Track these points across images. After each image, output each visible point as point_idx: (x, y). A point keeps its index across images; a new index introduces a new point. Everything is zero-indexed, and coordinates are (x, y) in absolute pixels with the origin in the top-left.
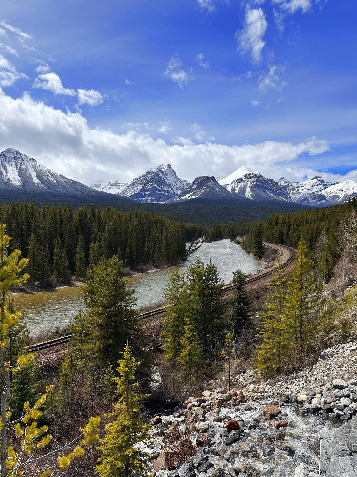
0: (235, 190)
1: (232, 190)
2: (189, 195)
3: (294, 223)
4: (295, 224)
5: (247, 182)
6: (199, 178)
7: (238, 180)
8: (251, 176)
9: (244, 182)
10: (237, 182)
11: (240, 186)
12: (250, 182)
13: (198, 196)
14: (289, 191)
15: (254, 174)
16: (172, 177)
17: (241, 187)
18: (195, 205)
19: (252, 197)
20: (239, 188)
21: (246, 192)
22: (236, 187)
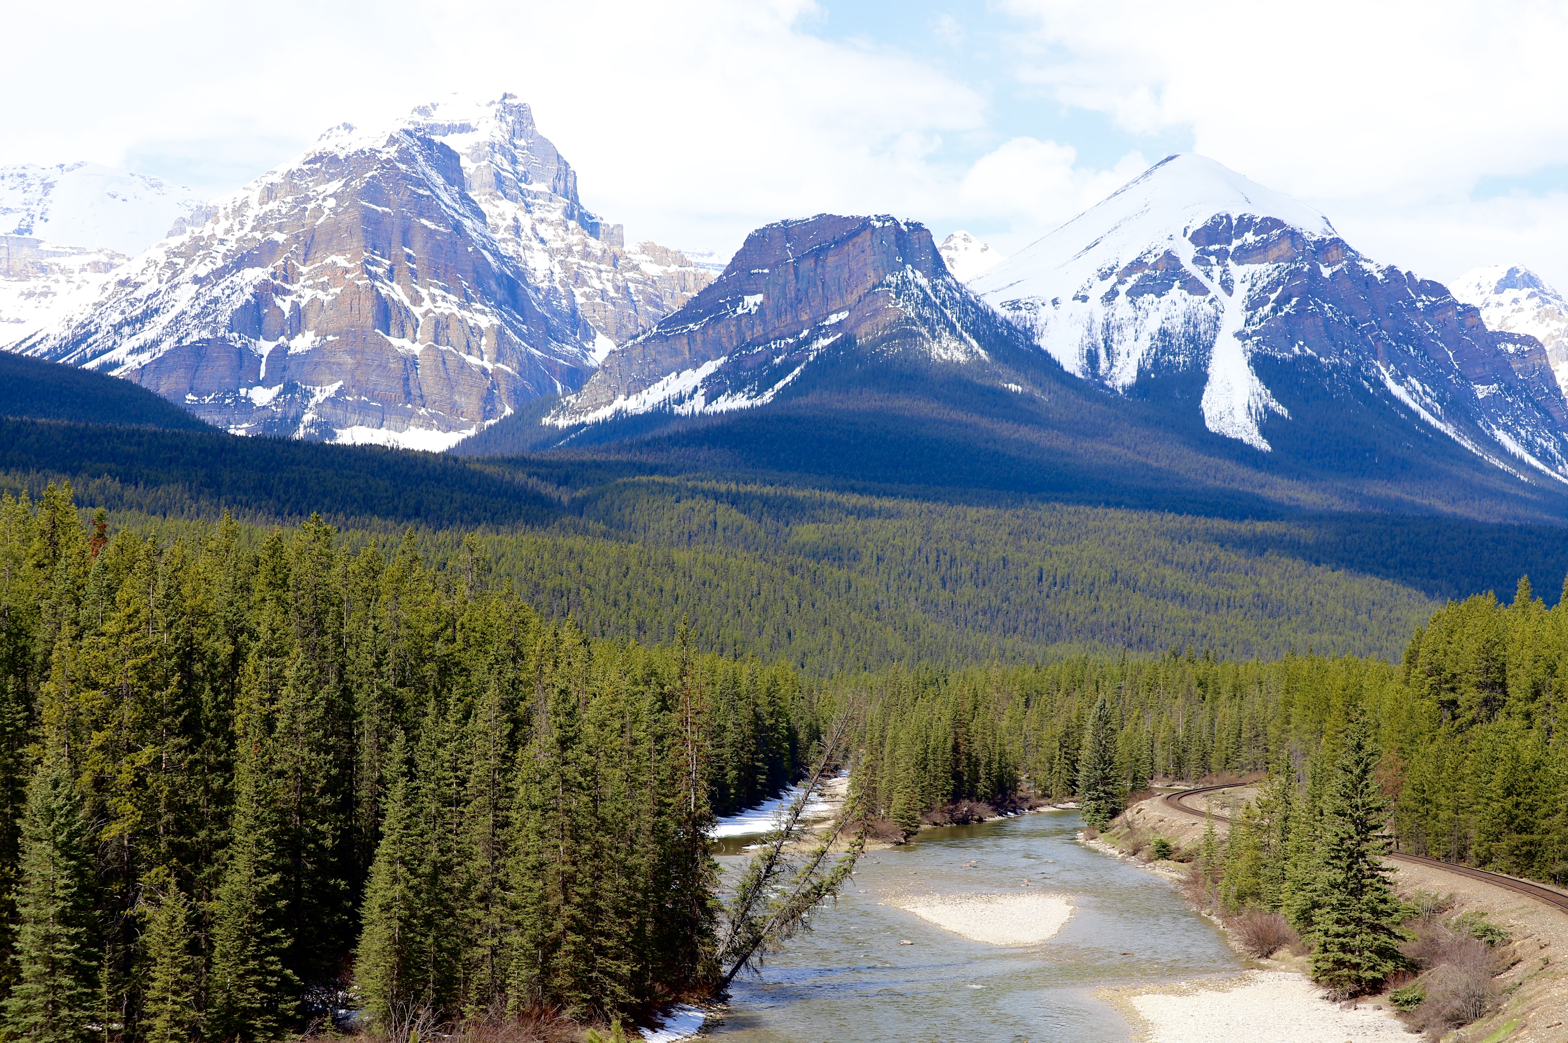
0: (1112, 355)
1: (1092, 357)
2: (691, 378)
5: (1215, 288)
6: (791, 228)
7: (1137, 265)
9: (1194, 287)
10: (1132, 280)
11: (1153, 322)
12: (1241, 291)
13: (768, 396)
15: (1277, 222)
16: (538, 214)
17: (1164, 333)
19: (1267, 424)
20: (1148, 344)
21: (1204, 379)
22: (1119, 328)
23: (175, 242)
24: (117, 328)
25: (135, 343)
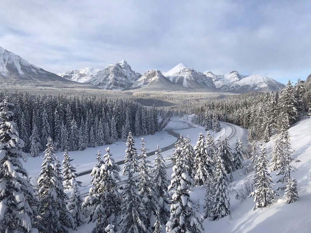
0: (175, 80)
8: (186, 70)
12: (186, 75)
13: (148, 85)
14: (214, 81)
15: (189, 69)
16: (128, 70)
19: (188, 85)
20: (178, 79)
21: (183, 82)
23: (97, 74)
24: (93, 81)
25: (95, 82)
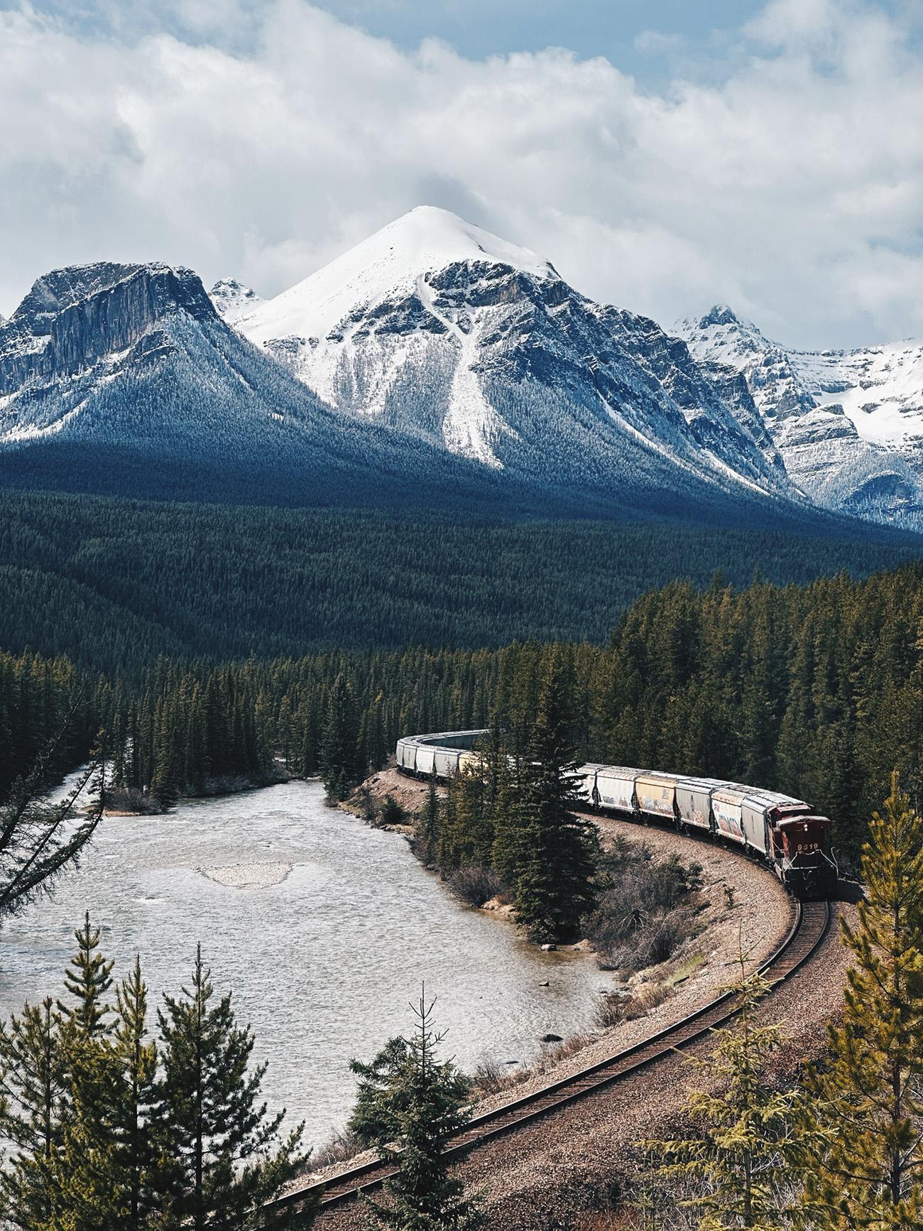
0: (362, 387)
1: (344, 388)
3: (812, 665)
4: (820, 671)
5: (453, 328)
6: (74, 276)
7: (383, 309)
8: (484, 283)
9: (436, 327)
10: (380, 323)
11: (400, 358)
12: (477, 331)
13: (59, 425)
14: (770, 413)
15: (508, 269)
17: (408, 366)
18: (32, 502)
19: (500, 446)
20: (395, 377)
21: (447, 406)
22: (370, 364)
